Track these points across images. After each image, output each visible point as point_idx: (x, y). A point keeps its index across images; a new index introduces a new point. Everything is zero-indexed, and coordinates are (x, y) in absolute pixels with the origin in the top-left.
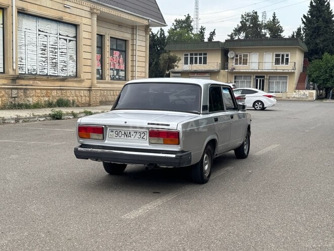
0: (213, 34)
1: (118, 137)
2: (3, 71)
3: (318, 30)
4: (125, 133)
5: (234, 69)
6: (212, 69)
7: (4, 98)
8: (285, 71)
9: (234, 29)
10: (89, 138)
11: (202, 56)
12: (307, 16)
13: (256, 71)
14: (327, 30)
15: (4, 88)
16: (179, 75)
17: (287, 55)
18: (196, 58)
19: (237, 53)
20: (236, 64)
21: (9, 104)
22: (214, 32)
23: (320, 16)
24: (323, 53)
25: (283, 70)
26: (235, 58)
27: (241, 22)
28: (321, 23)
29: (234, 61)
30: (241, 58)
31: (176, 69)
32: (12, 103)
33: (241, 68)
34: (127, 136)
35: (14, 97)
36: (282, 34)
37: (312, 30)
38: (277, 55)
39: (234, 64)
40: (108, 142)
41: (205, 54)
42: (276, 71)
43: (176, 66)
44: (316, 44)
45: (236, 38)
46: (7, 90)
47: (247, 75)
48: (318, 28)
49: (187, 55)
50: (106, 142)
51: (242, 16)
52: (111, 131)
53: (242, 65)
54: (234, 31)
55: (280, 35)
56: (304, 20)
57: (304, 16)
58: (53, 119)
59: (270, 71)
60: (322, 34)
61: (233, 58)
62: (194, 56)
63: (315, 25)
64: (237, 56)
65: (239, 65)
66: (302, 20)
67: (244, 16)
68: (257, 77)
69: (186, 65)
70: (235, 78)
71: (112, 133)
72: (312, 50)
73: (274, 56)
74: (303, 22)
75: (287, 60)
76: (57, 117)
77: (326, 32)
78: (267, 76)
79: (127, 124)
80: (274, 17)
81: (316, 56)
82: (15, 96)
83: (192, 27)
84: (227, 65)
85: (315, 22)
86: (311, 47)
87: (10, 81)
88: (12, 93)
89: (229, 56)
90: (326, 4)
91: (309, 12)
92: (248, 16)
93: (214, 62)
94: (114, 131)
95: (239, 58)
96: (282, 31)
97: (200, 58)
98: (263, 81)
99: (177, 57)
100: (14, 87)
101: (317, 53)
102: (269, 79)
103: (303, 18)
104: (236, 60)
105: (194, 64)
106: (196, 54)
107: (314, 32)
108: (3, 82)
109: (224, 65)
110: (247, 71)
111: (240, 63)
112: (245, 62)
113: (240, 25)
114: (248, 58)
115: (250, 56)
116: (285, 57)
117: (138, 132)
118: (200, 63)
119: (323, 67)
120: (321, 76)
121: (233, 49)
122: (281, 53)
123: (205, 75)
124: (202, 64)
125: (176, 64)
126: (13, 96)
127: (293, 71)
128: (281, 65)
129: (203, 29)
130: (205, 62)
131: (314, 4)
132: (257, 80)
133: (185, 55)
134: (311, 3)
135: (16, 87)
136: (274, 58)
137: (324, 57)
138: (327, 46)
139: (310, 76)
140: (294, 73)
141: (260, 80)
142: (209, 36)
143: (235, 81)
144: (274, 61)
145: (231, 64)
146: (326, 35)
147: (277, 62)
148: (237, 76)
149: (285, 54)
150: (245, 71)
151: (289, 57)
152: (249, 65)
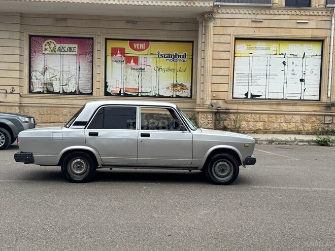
2: (318, 99)
7: (315, 124)
15: (315, 115)
21: (320, 130)
32: (324, 129)
35: (327, 124)
46: (318, 117)
58: (318, 145)
76: (324, 143)
82: (328, 122)
87: (324, 108)
88: (324, 120)
100: (327, 113)
108: (315, 109)
126: (326, 122)
135: (330, 113)
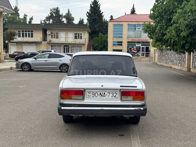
0: (32, 19)
1: (95, 97)
3: (95, 20)
4: (100, 94)
5: (51, 41)
6: (37, 40)
8: (81, 43)
9: (46, 17)
10: (71, 99)
11: (30, 33)
12: (89, 12)
13: (64, 42)
14: (100, 21)
16: (15, 44)
17: (81, 34)
18: (26, 34)
19: (52, 32)
20: (52, 38)
22: (32, 18)
23: (96, 13)
24: (98, 34)
25: (80, 42)
26: (51, 34)
27: (50, 13)
28: (97, 17)
29: (51, 36)
30: (54, 35)
31: (15, 40)
33: (54, 40)
34: (102, 96)
36: (73, 22)
37: (92, 20)
38: (75, 34)
39: (51, 38)
40: (86, 101)
41: (32, 31)
42: (75, 43)
43: (15, 38)
44: (95, 28)
45: (48, 22)
47: (59, 45)
48: (95, 19)
49: (20, 31)
50: (85, 101)
51: (51, 9)
52: (89, 93)
53: (55, 39)
54: (46, 18)
55: (72, 22)
56: (88, 14)
57: (88, 12)
59: (72, 43)
60: (97, 23)
61: (50, 35)
62: (25, 33)
63: (94, 18)
64: (52, 33)
65: (53, 39)
66: (87, 15)
67: (52, 10)
68: (64, 46)
69: (20, 38)
70: (52, 46)
71: (89, 94)
72: (93, 32)
73: (74, 34)
74: (87, 16)
75: (81, 36)
77: (100, 22)
78: (70, 46)
79: (104, 87)
80: (69, 12)
81: (95, 35)
83: (18, 14)
84: (47, 39)
85: (93, 16)
86: (92, 30)
89: (47, 33)
90: (98, 6)
91: (90, 10)
92: (54, 10)
93: (38, 36)
94: (91, 93)
95: (53, 34)
96: (73, 20)
97: (29, 34)
98: (68, 48)
99: (16, 33)
101: (95, 34)
102: (72, 48)
103: (87, 13)
104: (52, 36)
105: (25, 38)
106: (26, 31)
107: (93, 22)
109: (45, 39)
110: (59, 42)
111: (54, 38)
112: (57, 37)
113: (50, 15)
114: (59, 35)
115: (60, 34)
116: (80, 35)
117: (111, 93)
118: (29, 37)
119: (100, 41)
120: (99, 46)
121: (50, 29)
122: (78, 33)
123: (33, 44)
124: (30, 38)
125: (15, 37)
127: (85, 43)
128: (78, 39)
129: (25, 16)
130: (32, 37)
131: (92, 6)
132: (65, 48)
133: (18, 31)
134: (91, 5)
136: (74, 35)
137: (99, 35)
138: (100, 30)
139: (93, 46)
140: (85, 44)
141: (67, 48)
142: (29, 20)
143: (52, 48)
144: (74, 37)
145: (49, 38)
146: (99, 23)
147: (76, 38)
148: (53, 45)
149: (80, 33)
150: (58, 42)
151: (82, 35)
152: (60, 39)
